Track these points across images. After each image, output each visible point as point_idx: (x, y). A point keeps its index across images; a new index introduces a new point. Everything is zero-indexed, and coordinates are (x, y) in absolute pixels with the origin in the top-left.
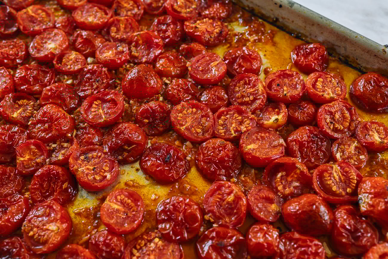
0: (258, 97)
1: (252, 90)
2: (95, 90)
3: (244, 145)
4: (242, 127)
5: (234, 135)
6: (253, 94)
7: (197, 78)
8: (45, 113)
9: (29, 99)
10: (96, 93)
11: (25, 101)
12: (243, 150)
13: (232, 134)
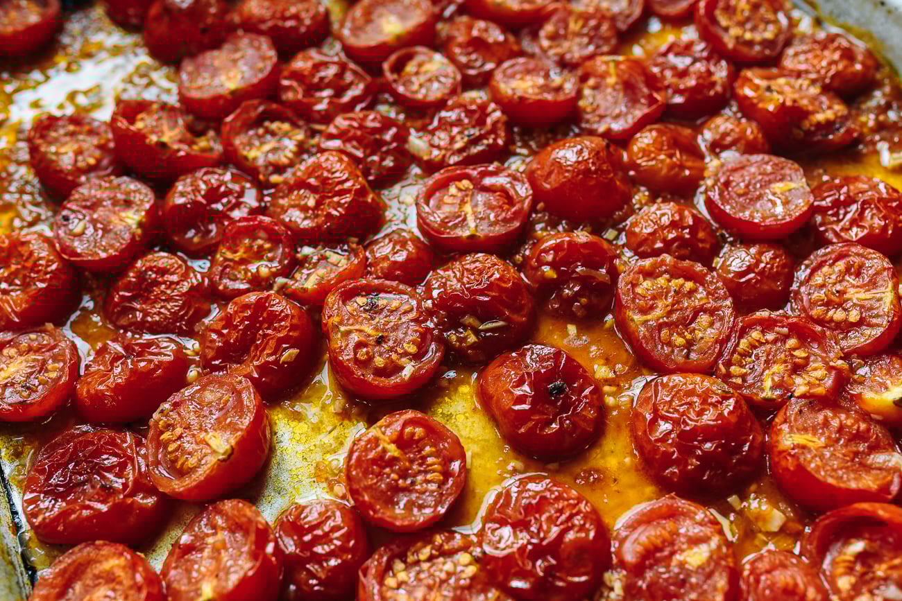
0: (874, 321)
1: (863, 295)
2: (453, 154)
3: (785, 427)
4: (798, 380)
5: (767, 394)
6: (862, 307)
7: (724, 212)
8: (318, 166)
9: (295, 125)
10: (456, 164)
11: (286, 126)
12: (777, 441)
13: (763, 390)
